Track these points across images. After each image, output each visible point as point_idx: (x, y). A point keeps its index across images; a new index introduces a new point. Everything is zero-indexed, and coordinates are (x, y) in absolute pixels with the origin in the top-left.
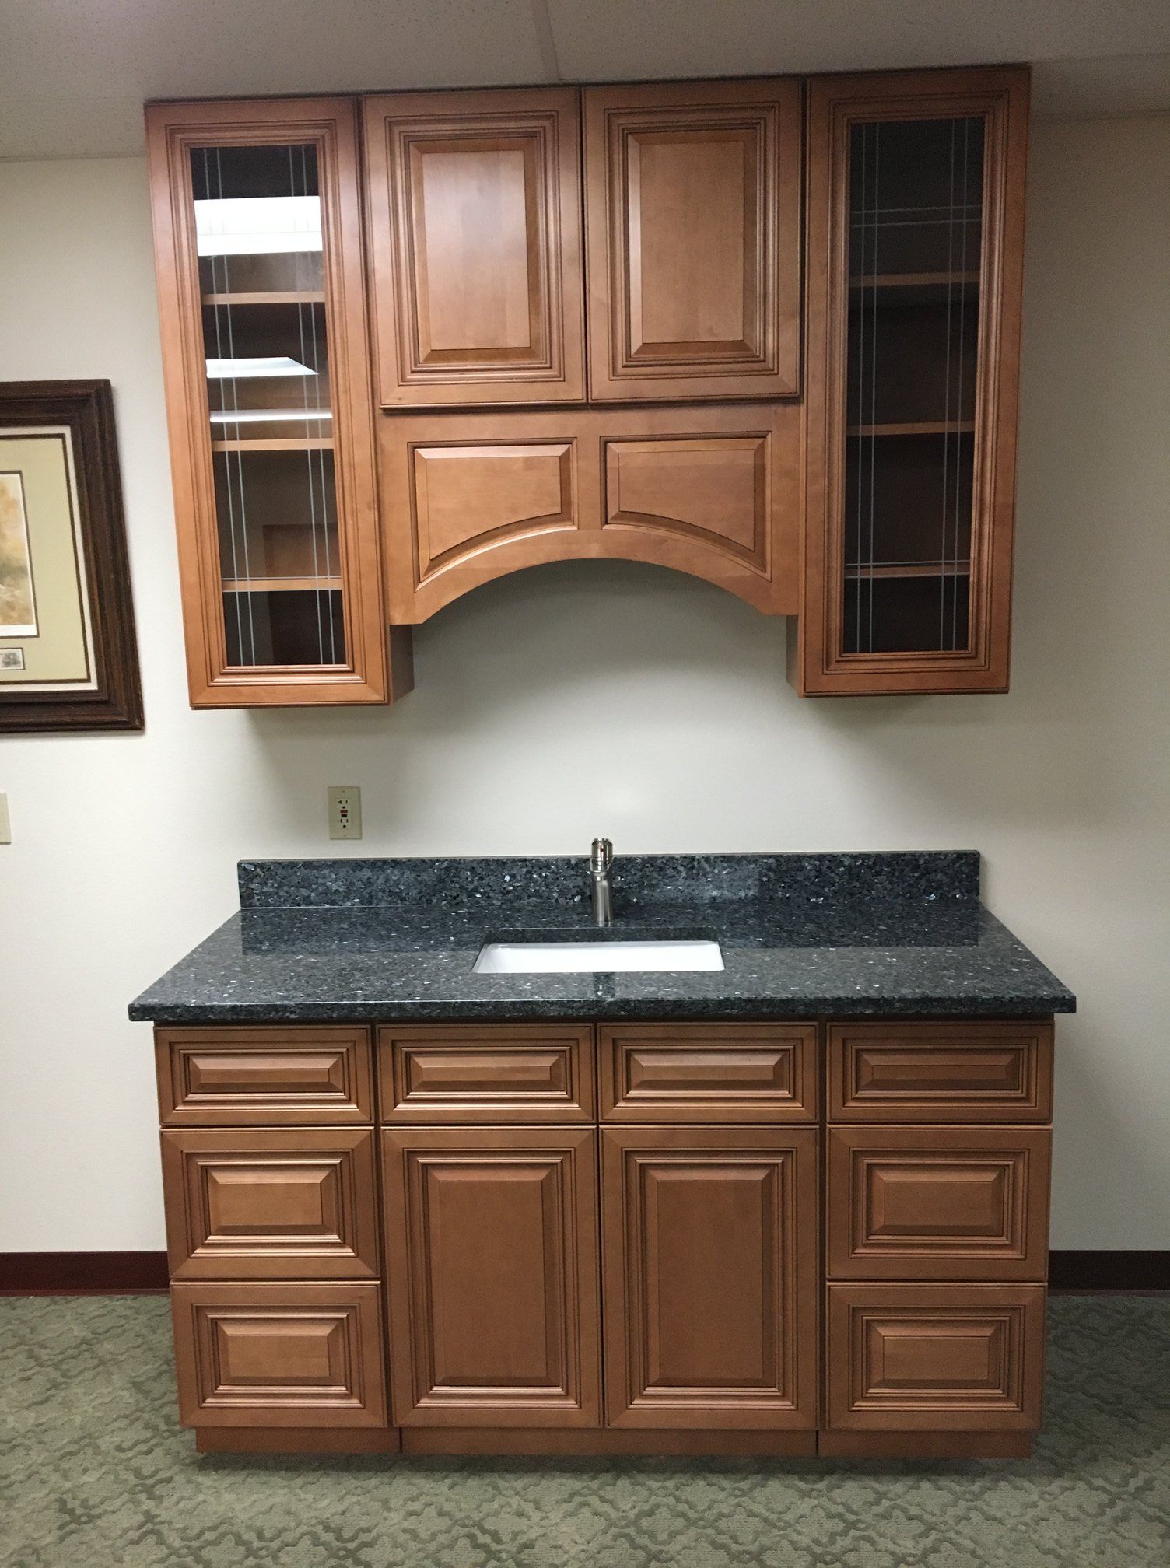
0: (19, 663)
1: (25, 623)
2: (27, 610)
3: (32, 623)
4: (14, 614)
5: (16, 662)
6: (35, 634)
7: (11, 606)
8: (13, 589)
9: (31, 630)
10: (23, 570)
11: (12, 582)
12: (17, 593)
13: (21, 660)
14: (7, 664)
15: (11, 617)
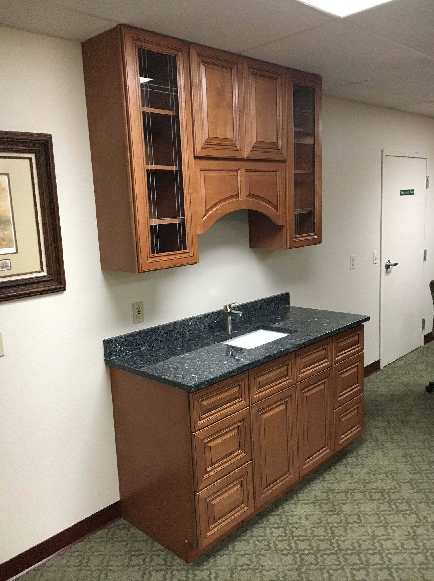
0: (9, 266)
1: (10, 247)
2: (11, 240)
3: (13, 247)
4: (5, 243)
5: (7, 266)
6: (15, 251)
7: (3, 239)
8: (4, 230)
9: (13, 250)
10: (9, 221)
11: (4, 227)
12: (6, 232)
13: (10, 265)
14: (3, 267)
15: (3, 245)
